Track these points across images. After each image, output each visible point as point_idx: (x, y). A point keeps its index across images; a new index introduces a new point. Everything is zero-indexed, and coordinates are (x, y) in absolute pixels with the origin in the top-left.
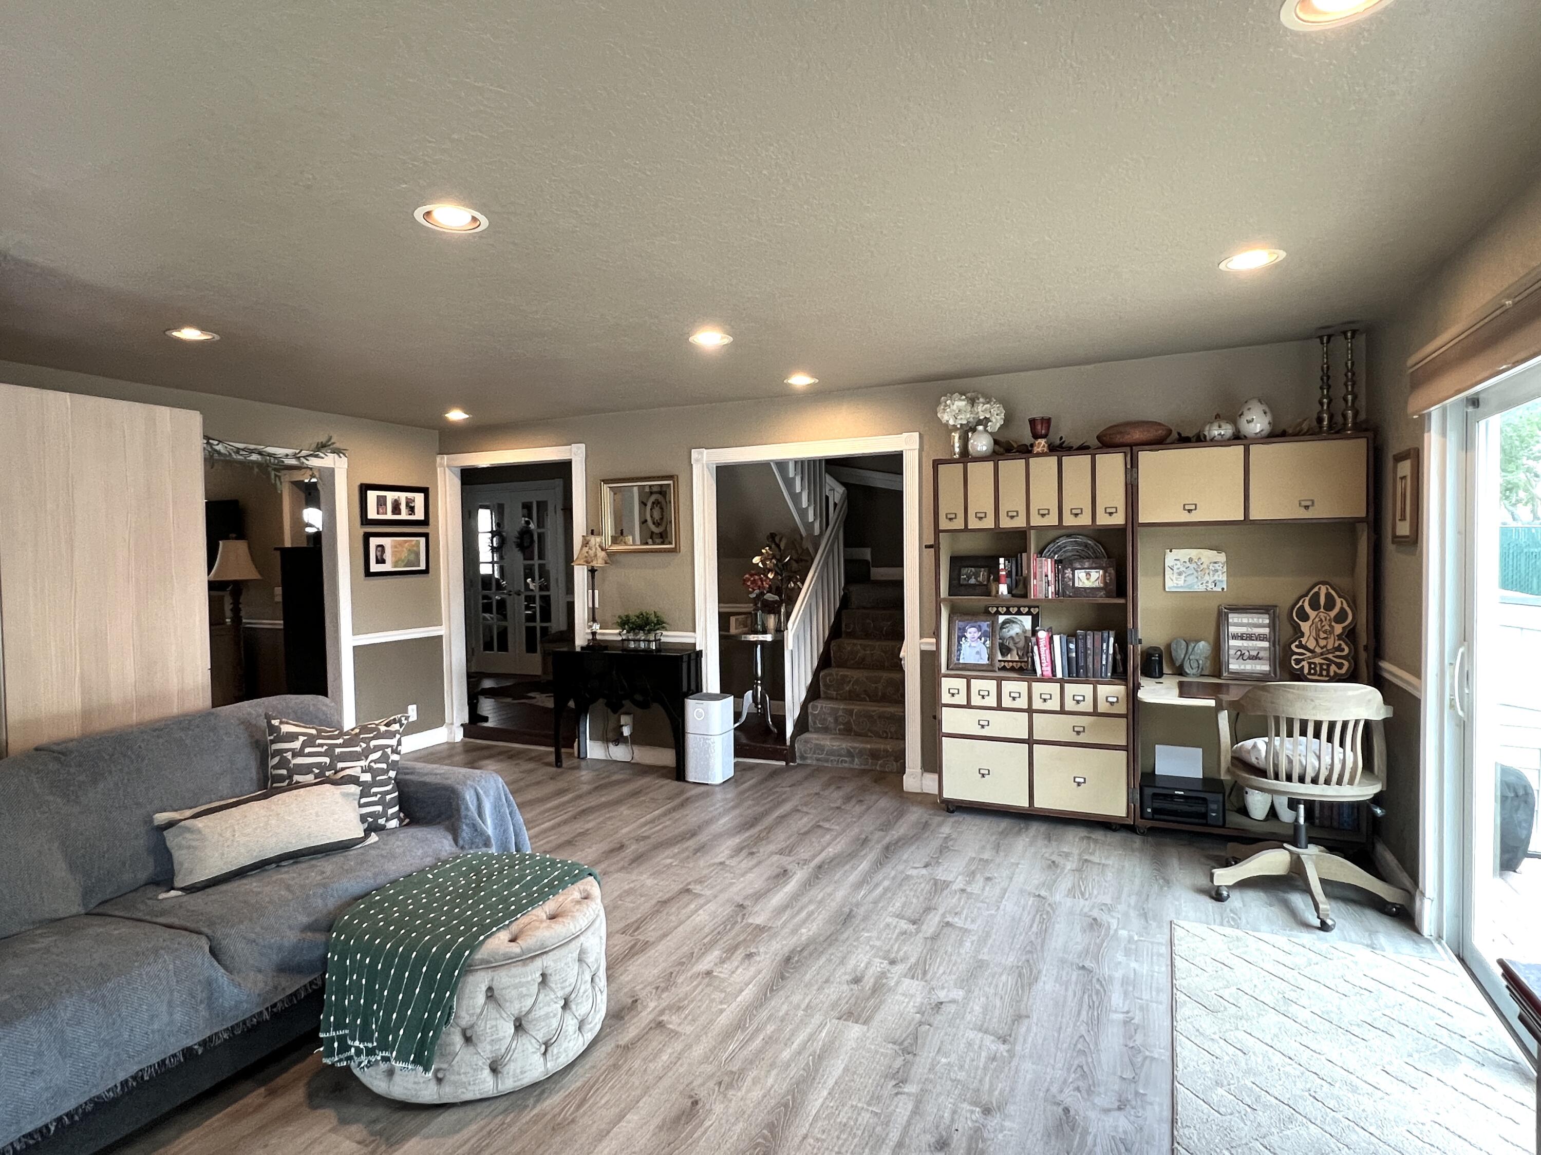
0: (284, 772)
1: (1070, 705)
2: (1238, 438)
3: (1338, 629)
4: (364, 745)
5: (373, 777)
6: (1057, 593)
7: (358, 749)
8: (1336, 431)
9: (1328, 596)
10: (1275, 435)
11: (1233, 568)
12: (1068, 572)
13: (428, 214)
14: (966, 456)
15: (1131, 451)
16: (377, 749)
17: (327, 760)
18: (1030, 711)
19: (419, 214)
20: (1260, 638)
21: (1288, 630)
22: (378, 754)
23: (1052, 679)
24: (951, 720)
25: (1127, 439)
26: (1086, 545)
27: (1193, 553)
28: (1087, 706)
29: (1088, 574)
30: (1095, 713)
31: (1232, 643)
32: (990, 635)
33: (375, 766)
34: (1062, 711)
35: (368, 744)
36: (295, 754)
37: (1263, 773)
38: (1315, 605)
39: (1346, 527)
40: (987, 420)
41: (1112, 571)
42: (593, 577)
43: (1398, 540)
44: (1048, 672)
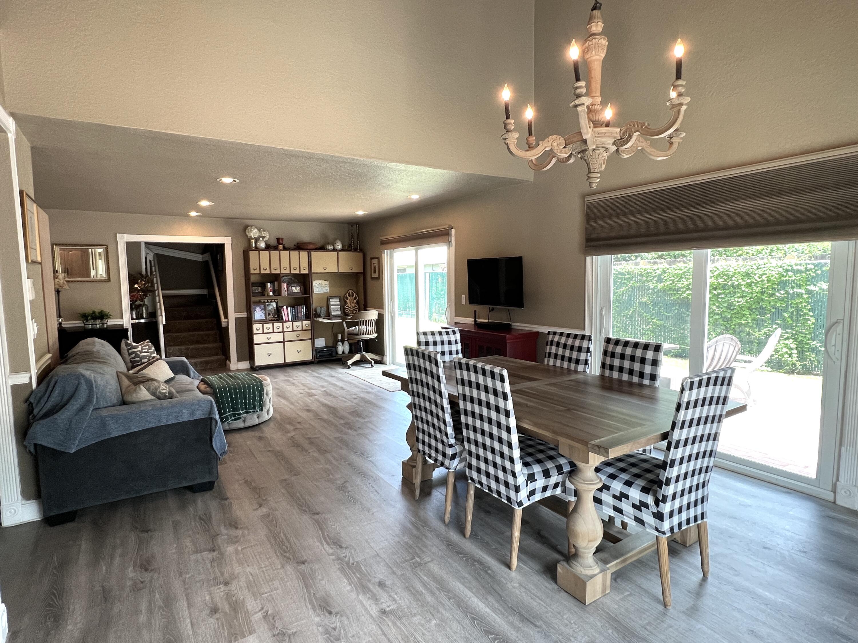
0: (139, 359)
1: (295, 329)
2: (334, 250)
3: (355, 301)
6: (288, 294)
8: (355, 250)
9: (352, 293)
10: (342, 250)
11: (330, 286)
12: (290, 287)
14: (257, 248)
15: (310, 251)
18: (283, 332)
20: (337, 305)
21: (343, 302)
23: (288, 321)
24: (257, 339)
25: (309, 248)
26: (291, 279)
27: (320, 281)
28: (300, 328)
29: (296, 288)
30: (302, 330)
31: (332, 307)
32: (265, 309)
34: (293, 331)
36: (141, 352)
37: (357, 335)
38: (349, 296)
39: (356, 275)
40: (265, 237)
41: (302, 287)
42: (58, 295)
43: (373, 278)
44: (287, 320)
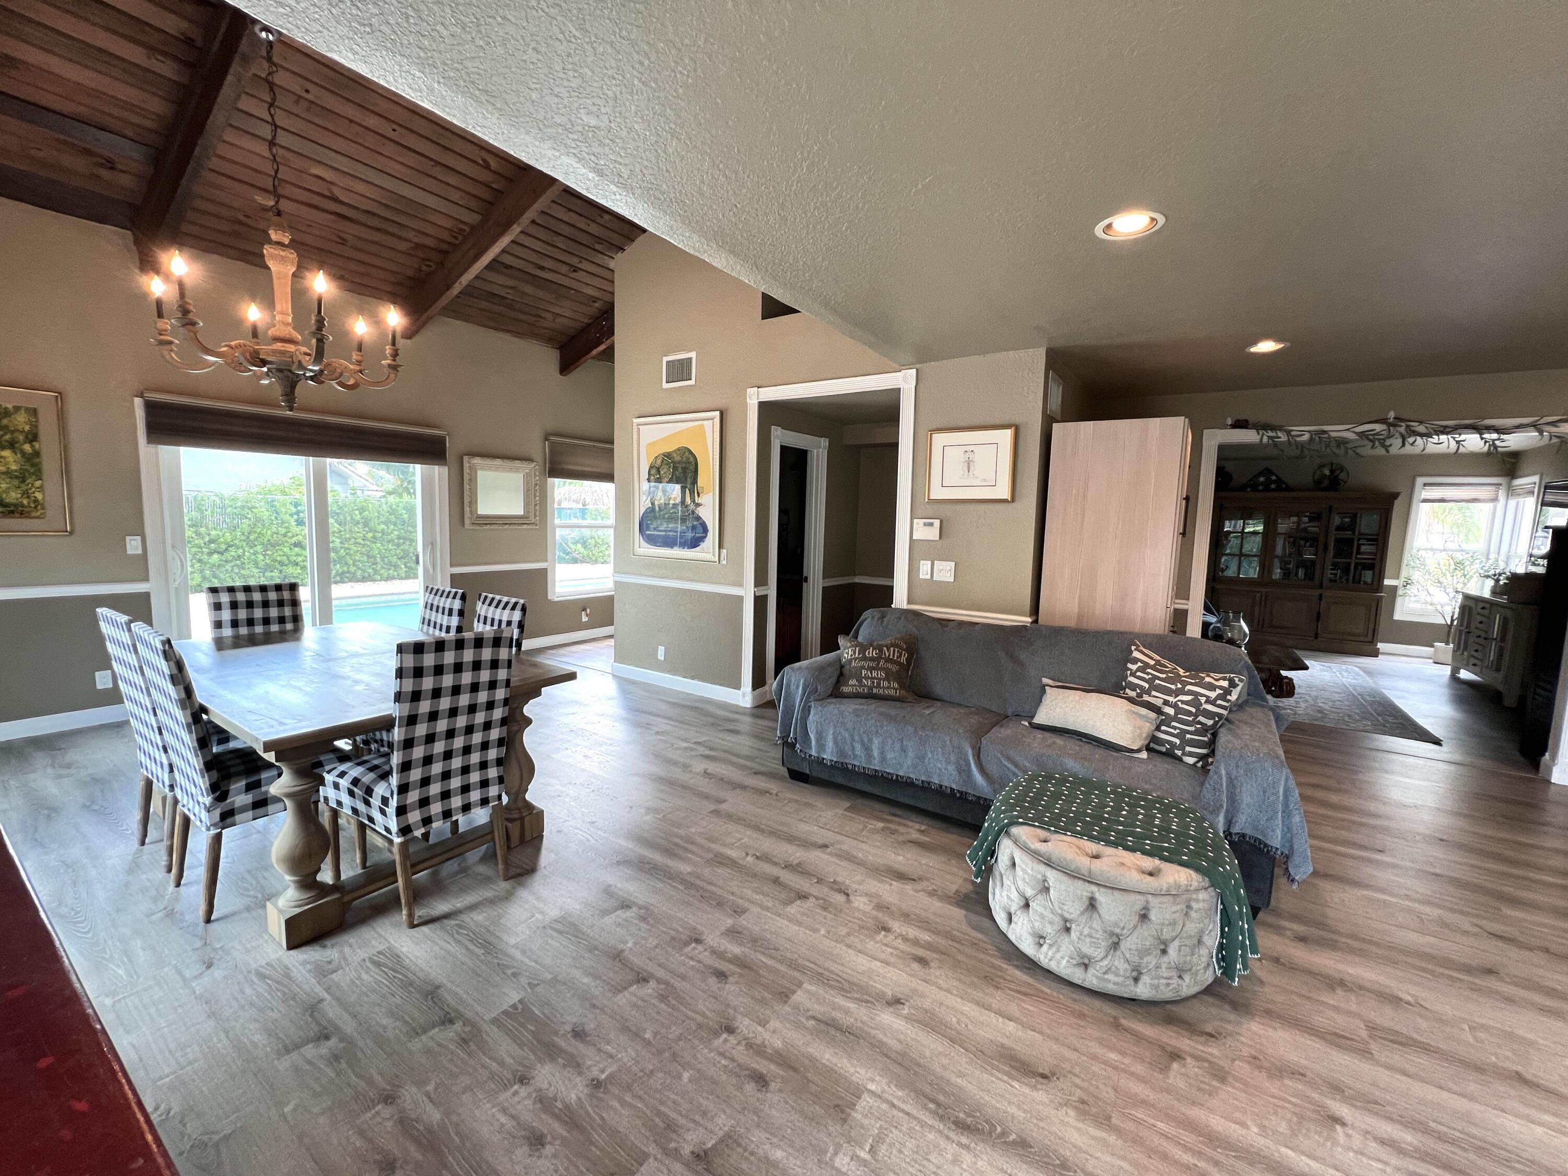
4: (1179, 686)
5: (1176, 714)
7: (1173, 687)
13: (1109, 226)
16: (1190, 693)
17: (1147, 686)
19: (1099, 230)
22: (1189, 698)
33: (1181, 705)
35: (1184, 687)
